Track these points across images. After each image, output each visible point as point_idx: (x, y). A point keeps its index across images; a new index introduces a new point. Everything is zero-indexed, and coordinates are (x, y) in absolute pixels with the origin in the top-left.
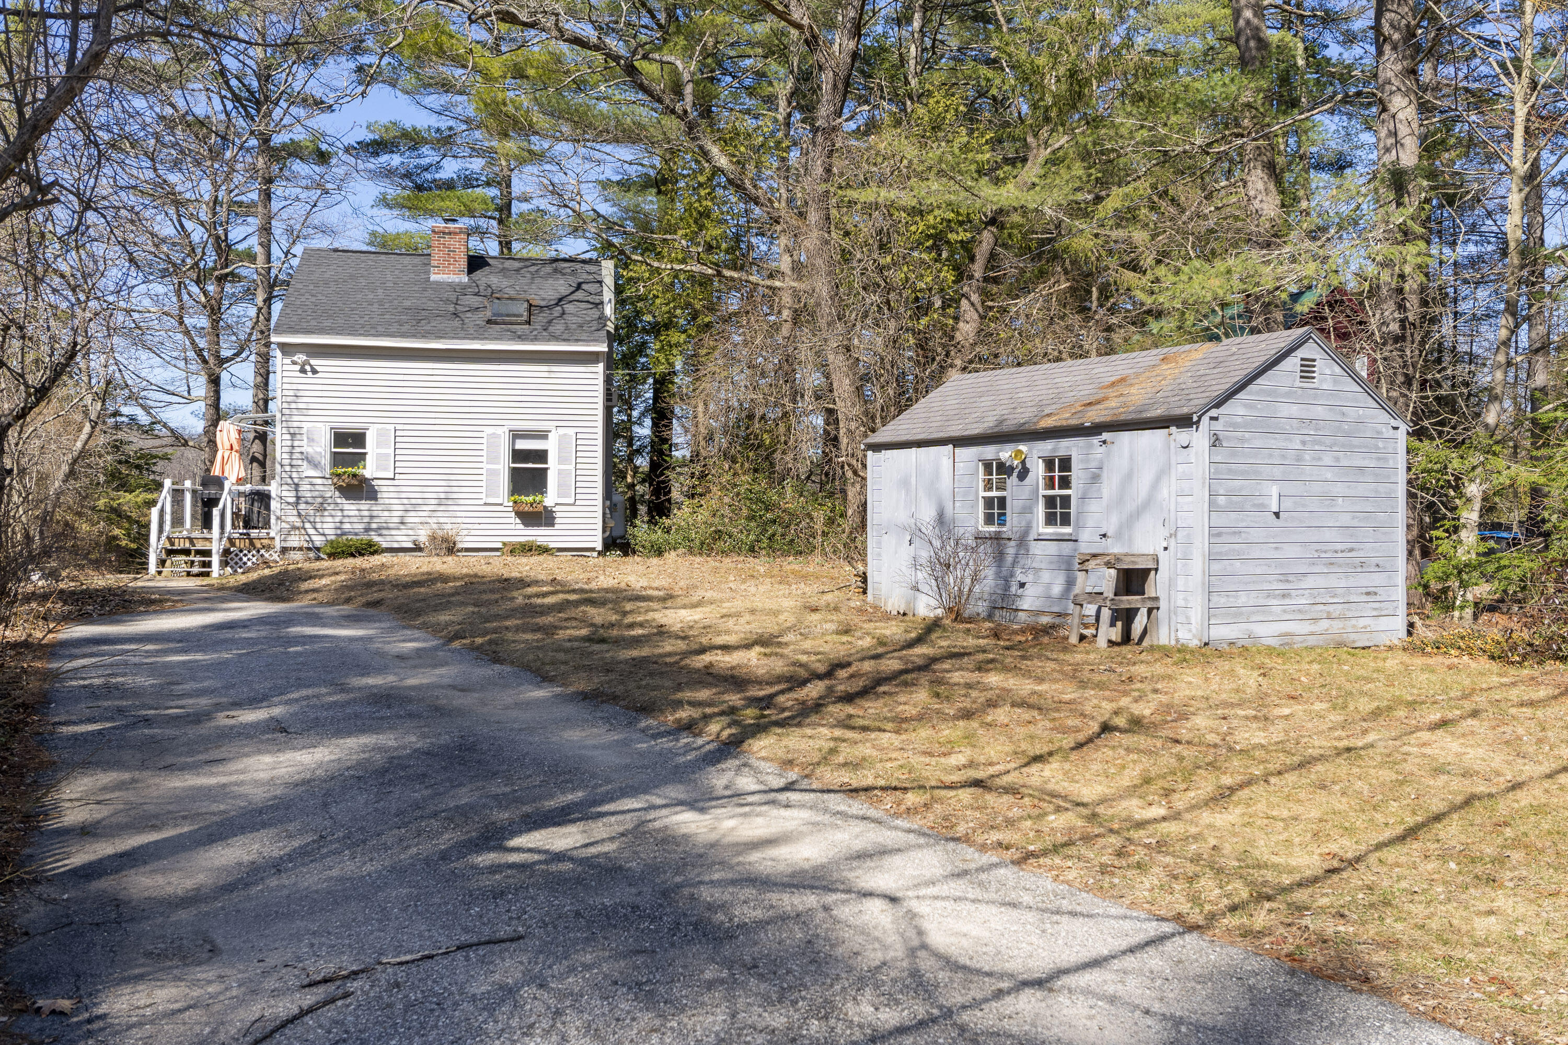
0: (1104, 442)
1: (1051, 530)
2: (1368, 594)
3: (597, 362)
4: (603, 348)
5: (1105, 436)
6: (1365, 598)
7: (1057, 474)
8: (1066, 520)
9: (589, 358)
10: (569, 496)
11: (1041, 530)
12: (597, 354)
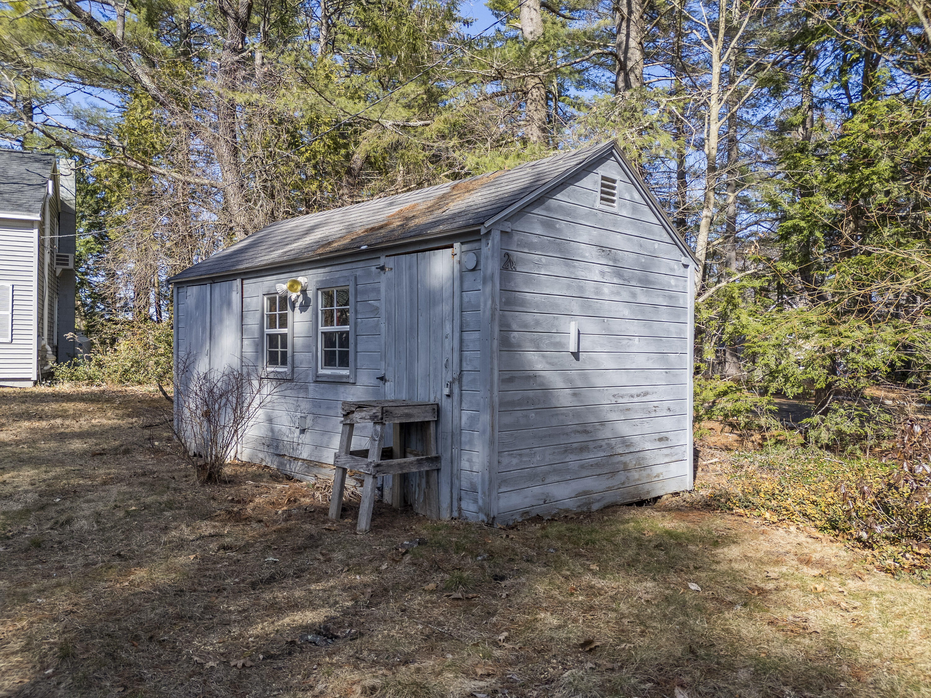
0: (382, 268)
1: (328, 371)
2: (661, 439)
3: (32, 228)
4: (37, 217)
5: (383, 261)
6: (658, 445)
7: (335, 307)
8: (344, 362)
9: (27, 225)
10: (6, 336)
11: (321, 372)
12: (32, 222)
